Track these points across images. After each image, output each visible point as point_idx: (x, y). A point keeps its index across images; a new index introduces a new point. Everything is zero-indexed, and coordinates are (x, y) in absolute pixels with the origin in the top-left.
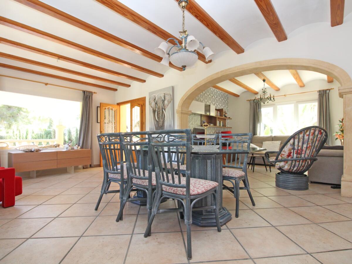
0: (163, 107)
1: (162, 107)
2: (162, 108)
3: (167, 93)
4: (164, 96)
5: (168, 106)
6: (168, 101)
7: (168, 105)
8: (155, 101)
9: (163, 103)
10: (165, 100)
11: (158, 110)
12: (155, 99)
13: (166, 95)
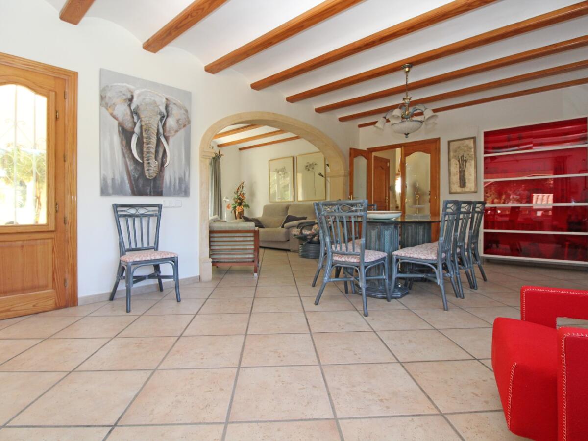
0: (161, 131)
1: (158, 130)
2: (158, 133)
3: (174, 102)
4: (167, 107)
5: (179, 133)
6: (178, 121)
7: (177, 131)
8: (130, 106)
9: (161, 120)
10: (167, 116)
11: (141, 133)
12: (131, 100)
13: (171, 106)
